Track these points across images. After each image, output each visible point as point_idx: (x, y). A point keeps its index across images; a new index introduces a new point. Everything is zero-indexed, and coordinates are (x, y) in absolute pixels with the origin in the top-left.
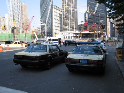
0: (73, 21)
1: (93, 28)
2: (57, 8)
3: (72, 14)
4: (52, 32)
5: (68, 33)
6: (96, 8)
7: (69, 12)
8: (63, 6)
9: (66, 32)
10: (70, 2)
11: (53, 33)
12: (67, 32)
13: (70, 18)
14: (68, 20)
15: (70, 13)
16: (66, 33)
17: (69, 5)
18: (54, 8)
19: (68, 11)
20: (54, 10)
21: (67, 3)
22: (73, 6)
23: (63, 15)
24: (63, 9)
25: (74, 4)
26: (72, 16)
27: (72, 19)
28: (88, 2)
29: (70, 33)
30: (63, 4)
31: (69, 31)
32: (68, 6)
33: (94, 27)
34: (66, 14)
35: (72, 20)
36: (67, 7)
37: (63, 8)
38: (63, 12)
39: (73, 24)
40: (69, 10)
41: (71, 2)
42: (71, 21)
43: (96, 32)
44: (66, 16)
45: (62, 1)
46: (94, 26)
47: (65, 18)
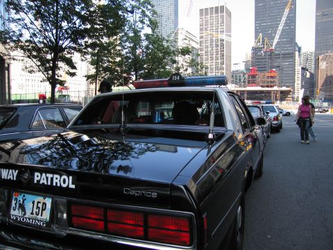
0: (222, 64)
1: (270, 80)
3: (221, 48)
6: (277, 37)
7: (214, 44)
8: (201, 30)
10: (216, 21)
13: (215, 57)
14: (210, 60)
15: (217, 46)
17: (214, 28)
18: (180, 34)
19: (212, 40)
21: (210, 25)
22: (223, 31)
23: (201, 50)
24: (201, 37)
25: (224, 27)
26: (219, 53)
27: (221, 59)
28: (256, 24)
30: (200, 26)
33: (272, 77)
34: (207, 47)
35: (220, 61)
36: (208, 32)
37: (200, 33)
38: (201, 43)
39: (222, 69)
40: (214, 38)
41: (218, 21)
42: (217, 64)
43: (276, 88)
44: (206, 52)
45: (199, 20)
46: (272, 74)
47: (206, 55)
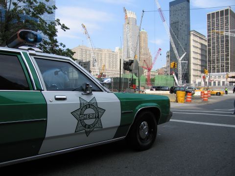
0: (227, 55)
2: (198, 34)
3: (226, 44)
4: (188, 73)
5: (217, 76)
7: (220, 40)
8: (209, 30)
9: (214, 74)
10: (221, 22)
11: (190, 75)
12: (216, 73)
13: (221, 51)
14: (217, 53)
15: (222, 41)
16: (213, 76)
17: (220, 28)
18: (192, 35)
19: (218, 38)
20: (192, 37)
21: (217, 25)
22: (228, 29)
23: (209, 45)
24: (209, 36)
25: (229, 26)
26: (225, 47)
27: (226, 52)
29: (222, 76)
30: (208, 27)
31: (218, 71)
32: (217, 31)
34: (214, 43)
35: (225, 54)
36: (215, 31)
37: (208, 33)
38: (209, 40)
39: (227, 59)
40: (220, 36)
41: (223, 22)
42: (222, 56)
44: (214, 47)
45: (207, 23)
47: (213, 50)
